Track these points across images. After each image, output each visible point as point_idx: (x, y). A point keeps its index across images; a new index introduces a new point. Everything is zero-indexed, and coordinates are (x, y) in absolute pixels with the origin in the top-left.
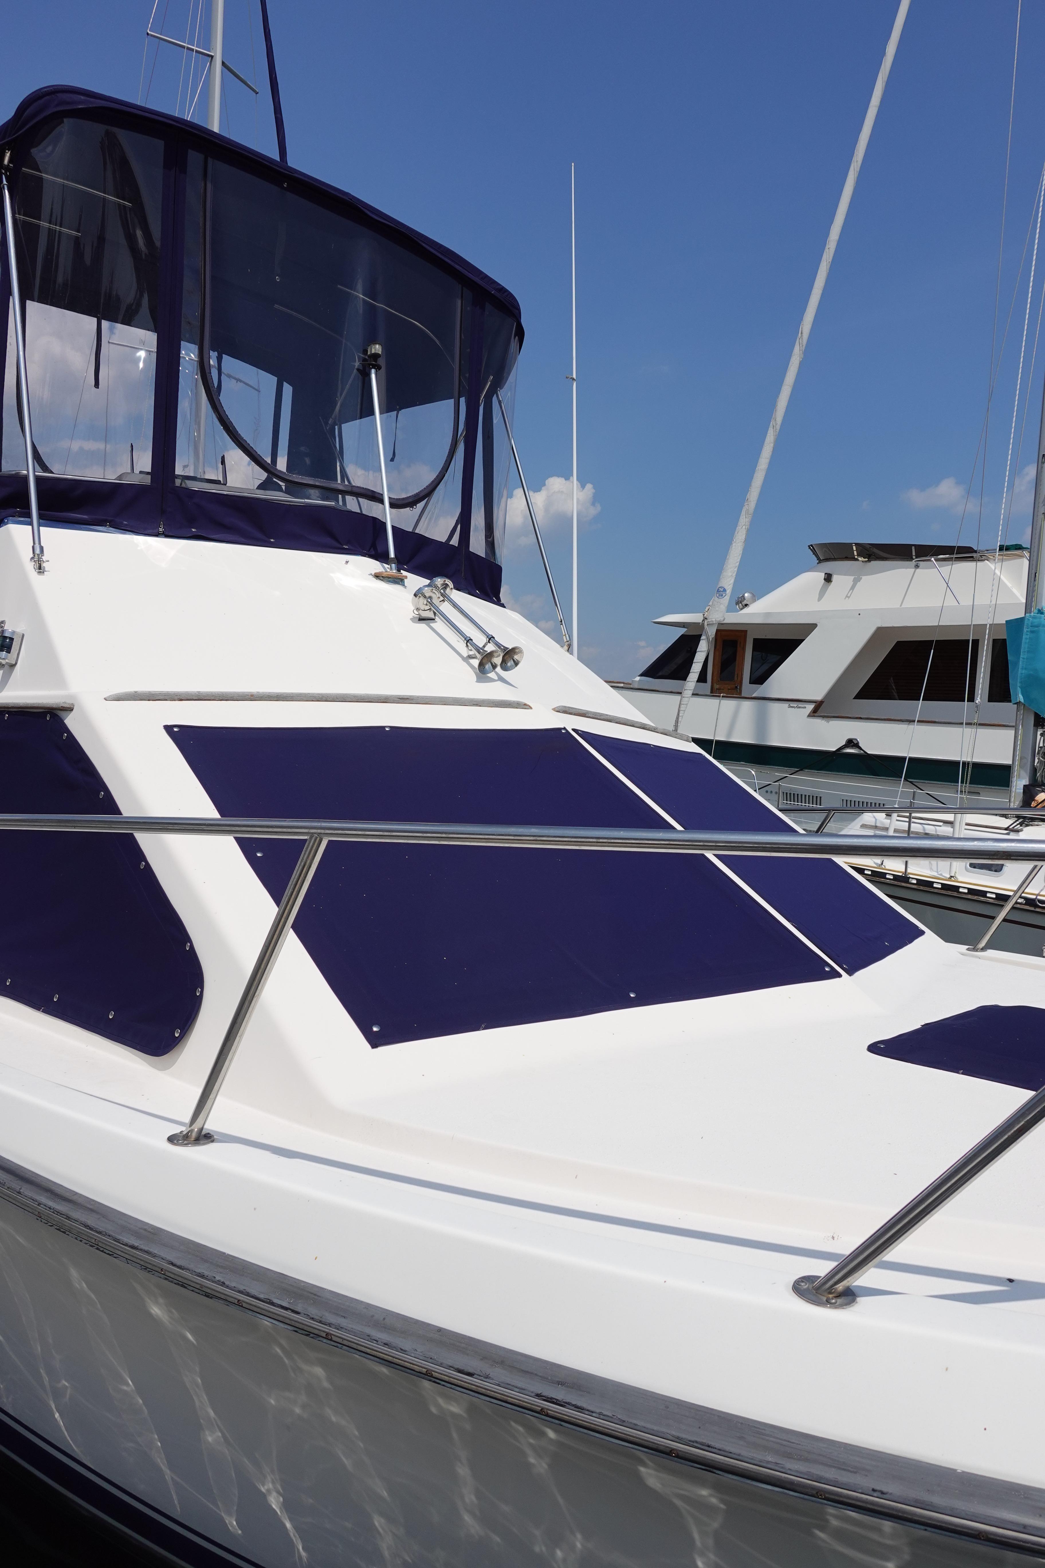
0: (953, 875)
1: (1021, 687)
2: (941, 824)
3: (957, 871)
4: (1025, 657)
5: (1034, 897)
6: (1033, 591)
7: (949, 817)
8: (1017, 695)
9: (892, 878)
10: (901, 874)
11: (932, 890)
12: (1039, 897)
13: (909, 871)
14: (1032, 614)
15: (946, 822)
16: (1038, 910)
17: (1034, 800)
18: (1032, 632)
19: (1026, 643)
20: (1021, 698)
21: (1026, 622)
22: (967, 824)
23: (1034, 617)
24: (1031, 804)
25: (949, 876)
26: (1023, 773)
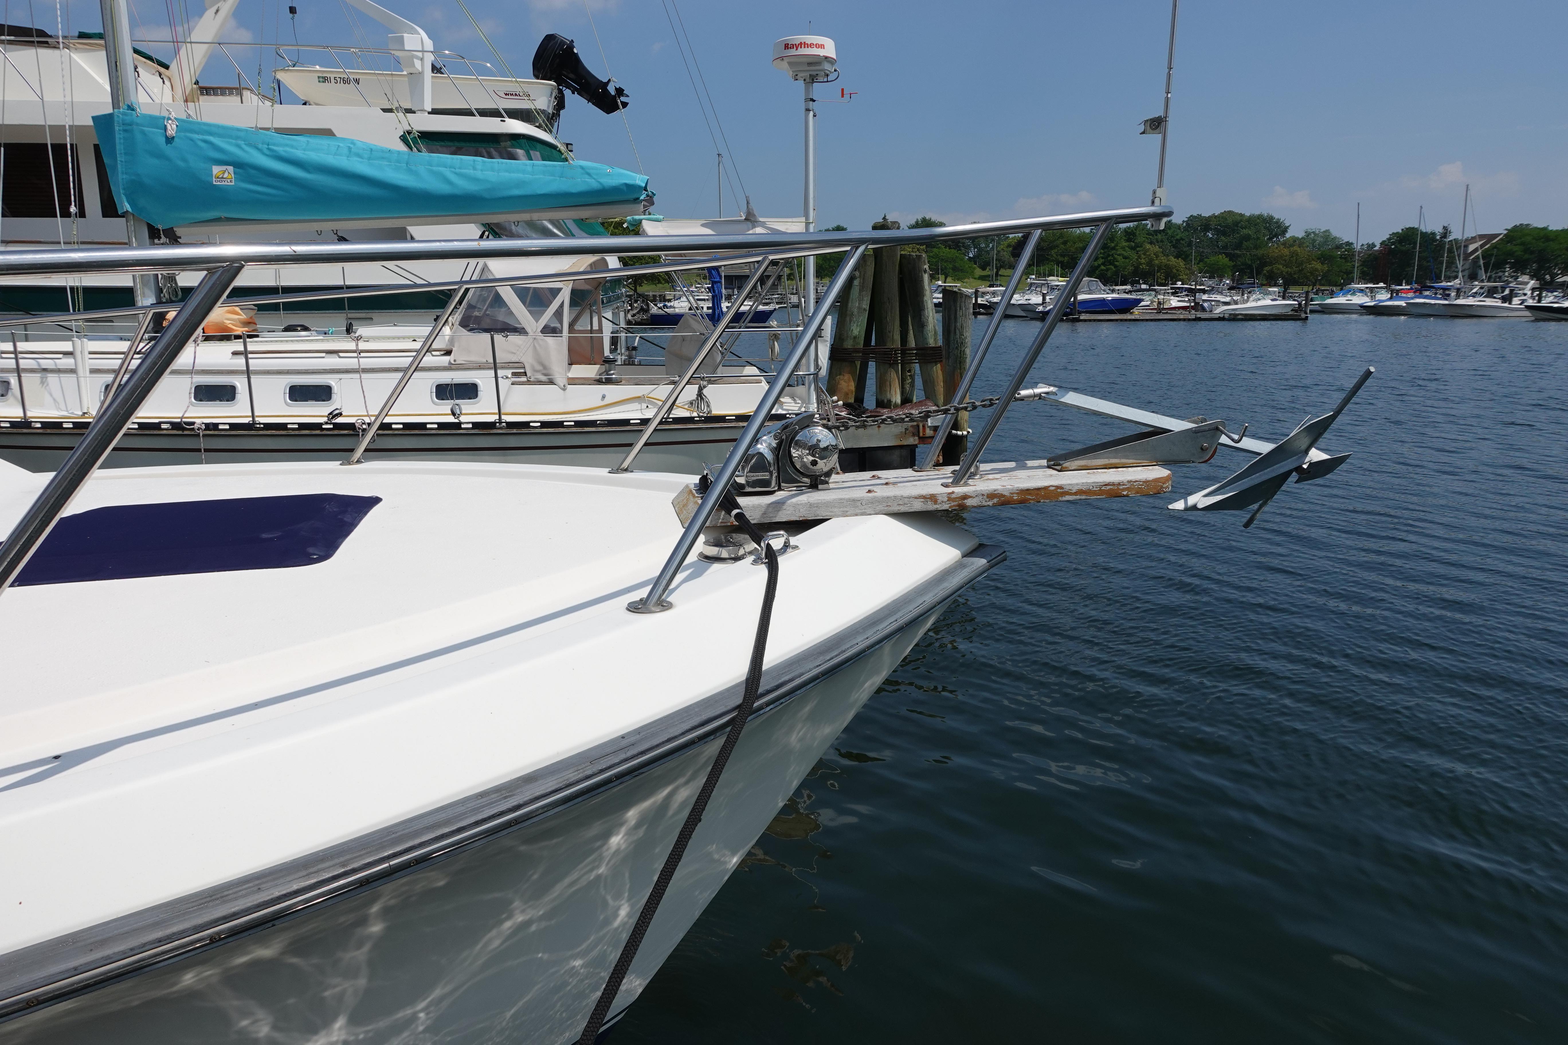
0: (86, 411)
1: (125, 195)
2: (60, 356)
3: (90, 406)
4: (123, 160)
5: (179, 420)
6: (118, 83)
7: (66, 346)
8: (122, 203)
9: (8, 425)
10: (19, 420)
11: (63, 431)
12: (184, 420)
13: (29, 414)
14: (121, 110)
15: (66, 354)
16: (186, 432)
17: (165, 319)
18: (125, 131)
19: (120, 143)
20: (127, 207)
21: (116, 119)
22: (90, 353)
23: (124, 114)
24: (162, 324)
25: (81, 413)
26: (147, 291)
